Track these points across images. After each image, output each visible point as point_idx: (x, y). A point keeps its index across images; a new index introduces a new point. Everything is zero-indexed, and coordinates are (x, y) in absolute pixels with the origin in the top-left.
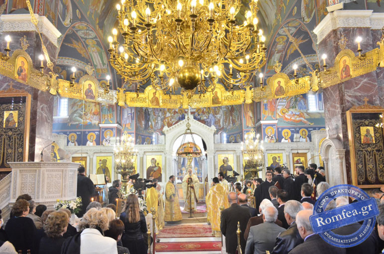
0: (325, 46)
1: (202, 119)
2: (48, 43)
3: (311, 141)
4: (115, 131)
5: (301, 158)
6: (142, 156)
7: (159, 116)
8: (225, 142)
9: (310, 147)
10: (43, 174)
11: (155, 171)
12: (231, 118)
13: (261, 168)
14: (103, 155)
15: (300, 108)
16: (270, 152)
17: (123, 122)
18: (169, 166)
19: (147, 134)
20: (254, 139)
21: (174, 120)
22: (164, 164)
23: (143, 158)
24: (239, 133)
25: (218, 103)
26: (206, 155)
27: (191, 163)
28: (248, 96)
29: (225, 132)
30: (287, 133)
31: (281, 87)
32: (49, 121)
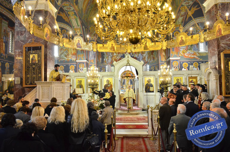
0: (210, 14)
1: (135, 57)
2: (51, 16)
3: (200, 70)
4: (85, 64)
5: (193, 79)
6: (101, 78)
7: (110, 55)
8: (148, 70)
9: (199, 73)
10: (53, 88)
11: (109, 87)
12: (152, 56)
13: (170, 85)
14: (79, 78)
15: (194, 50)
16: (175, 76)
17: (89, 59)
18: (117, 84)
19: (103, 66)
20: (166, 68)
21: (118, 58)
22: (114, 83)
23: (102, 79)
24: (157, 65)
25: (147, 49)
26: (138, 78)
27: (128, 82)
28: (164, 45)
29: (149, 65)
30: (186, 65)
31: (183, 40)
32: (53, 59)
